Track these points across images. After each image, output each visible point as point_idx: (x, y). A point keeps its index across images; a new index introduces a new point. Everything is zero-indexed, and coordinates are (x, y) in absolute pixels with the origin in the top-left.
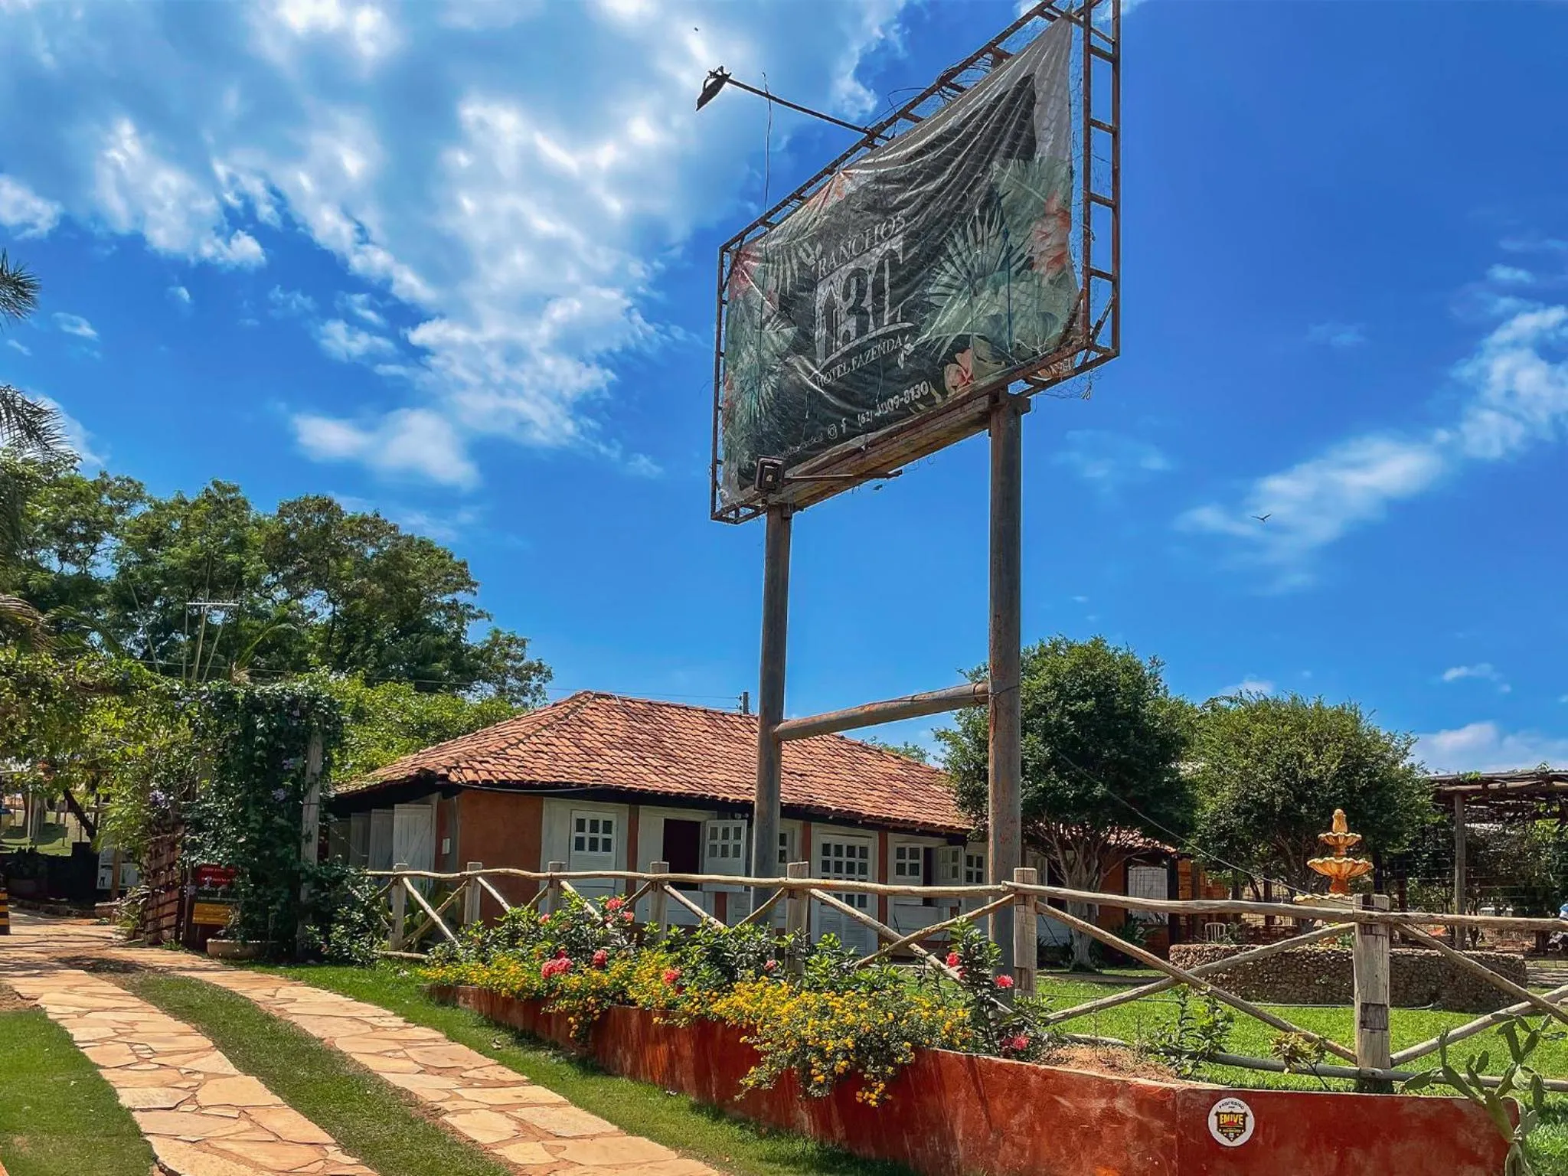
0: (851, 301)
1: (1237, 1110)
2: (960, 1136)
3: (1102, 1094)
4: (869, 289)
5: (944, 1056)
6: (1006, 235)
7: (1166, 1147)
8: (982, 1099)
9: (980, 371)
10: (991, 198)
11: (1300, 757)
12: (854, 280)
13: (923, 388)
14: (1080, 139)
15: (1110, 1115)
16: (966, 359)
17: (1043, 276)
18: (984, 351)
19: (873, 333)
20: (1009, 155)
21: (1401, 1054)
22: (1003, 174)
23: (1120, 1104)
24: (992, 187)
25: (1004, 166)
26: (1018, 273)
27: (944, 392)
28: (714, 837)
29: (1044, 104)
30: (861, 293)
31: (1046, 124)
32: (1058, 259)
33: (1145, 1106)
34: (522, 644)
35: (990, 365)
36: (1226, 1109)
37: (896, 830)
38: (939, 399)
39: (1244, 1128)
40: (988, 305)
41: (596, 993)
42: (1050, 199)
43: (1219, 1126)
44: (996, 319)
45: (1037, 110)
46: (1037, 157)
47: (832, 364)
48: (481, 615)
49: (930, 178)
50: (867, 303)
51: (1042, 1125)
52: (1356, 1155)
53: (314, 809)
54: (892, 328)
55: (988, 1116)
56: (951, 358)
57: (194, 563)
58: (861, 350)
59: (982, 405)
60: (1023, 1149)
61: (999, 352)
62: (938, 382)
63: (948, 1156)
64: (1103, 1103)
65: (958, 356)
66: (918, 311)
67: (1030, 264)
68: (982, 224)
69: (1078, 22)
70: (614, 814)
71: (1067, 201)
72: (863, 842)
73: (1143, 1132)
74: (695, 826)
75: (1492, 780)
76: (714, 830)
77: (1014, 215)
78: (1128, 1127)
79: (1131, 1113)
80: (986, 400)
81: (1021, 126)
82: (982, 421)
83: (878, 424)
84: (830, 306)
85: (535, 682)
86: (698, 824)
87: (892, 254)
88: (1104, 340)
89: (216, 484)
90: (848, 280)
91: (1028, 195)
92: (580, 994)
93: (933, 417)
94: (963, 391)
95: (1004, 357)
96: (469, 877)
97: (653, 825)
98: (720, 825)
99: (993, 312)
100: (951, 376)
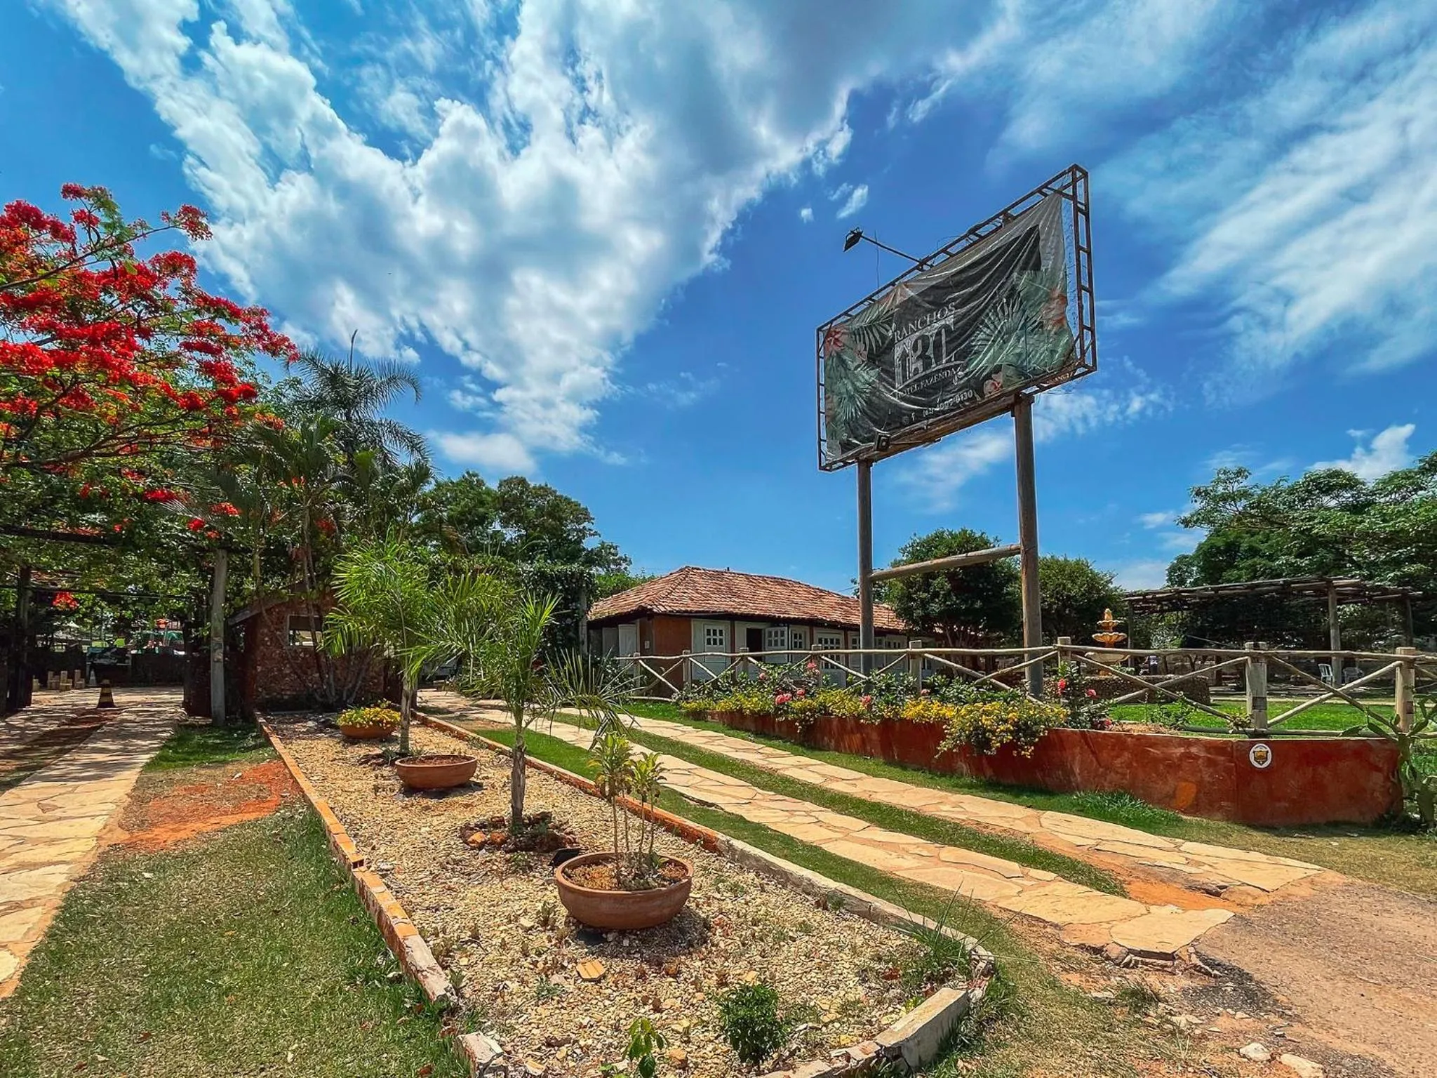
0: (919, 353)
1: (1264, 750)
2: (1077, 771)
3: (1180, 745)
4: (931, 345)
5: (1063, 731)
6: (1024, 311)
7: (1228, 771)
8: (1093, 753)
9: (1008, 380)
10: (1013, 292)
11: (1065, 586)
12: (920, 342)
13: (970, 394)
14: (1074, 256)
15: (1188, 756)
16: (999, 378)
17: (1050, 331)
18: (1010, 371)
19: (934, 367)
20: (1024, 269)
21: (1272, 721)
22: (1022, 280)
23: (1194, 750)
24: (1013, 288)
25: (1021, 274)
26: (1032, 331)
27: (982, 396)
28: (770, 635)
29: (1046, 240)
30: (925, 348)
31: (1047, 251)
32: (1060, 321)
33: (1212, 750)
34: (615, 548)
35: (1015, 379)
36: (1258, 749)
37: (852, 630)
38: (978, 399)
39: (1267, 759)
40: (1014, 347)
41: (810, 710)
42: (1053, 290)
43: (1255, 759)
44: (1020, 355)
45: (1041, 243)
46: (1043, 269)
47: (908, 386)
48: (596, 534)
49: (971, 285)
50: (930, 352)
51: (1137, 761)
52: (1321, 769)
53: (585, 628)
54: (948, 365)
55: (1097, 760)
56: (989, 377)
57: (462, 513)
58: (927, 377)
59: (1011, 399)
60: (1124, 775)
61: (1021, 372)
62: (980, 391)
63: (1070, 782)
64: (1182, 750)
65: (993, 376)
66: (966, 354)
67: (1041, 325)
68: (1008, 305)
69: (1067, 196)
70: (723, 626)
71: (1064, 289)
72: (837, 636)
73: (1211, 763)
74: (759, 631)
75: (1147, 594)
76: (770, 633)
77: (1028, 301)
78: (1200, 761)
79: (1202, 754)
80: (1013, 396)
81: (1031, 252)
82: (1009, 408)
83: (936, 414)
84: (904, 356)
85: (624, 565)
86: (760, 630)
87: (946, 327)
88: (1089, 362)
89: (468, 473)
90: (916, 341)
91: (1038, 289)
92: (803, 711)
93: (974, 408)
94: (996, 394)
95: (1023, 374)
96: (684, 658)
97: (741, 630)
98: (773, 630)
99: (1018, 351)
100: (988, 387)
